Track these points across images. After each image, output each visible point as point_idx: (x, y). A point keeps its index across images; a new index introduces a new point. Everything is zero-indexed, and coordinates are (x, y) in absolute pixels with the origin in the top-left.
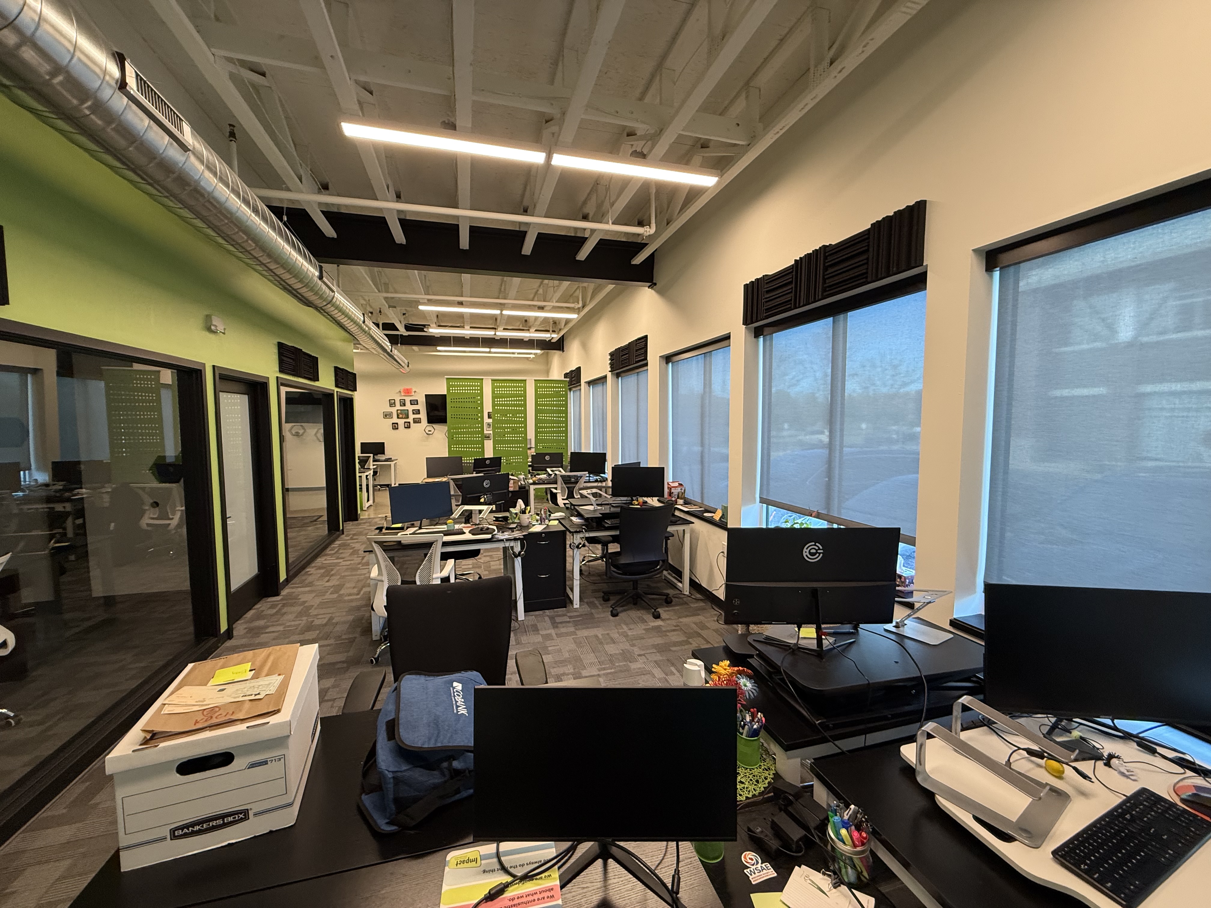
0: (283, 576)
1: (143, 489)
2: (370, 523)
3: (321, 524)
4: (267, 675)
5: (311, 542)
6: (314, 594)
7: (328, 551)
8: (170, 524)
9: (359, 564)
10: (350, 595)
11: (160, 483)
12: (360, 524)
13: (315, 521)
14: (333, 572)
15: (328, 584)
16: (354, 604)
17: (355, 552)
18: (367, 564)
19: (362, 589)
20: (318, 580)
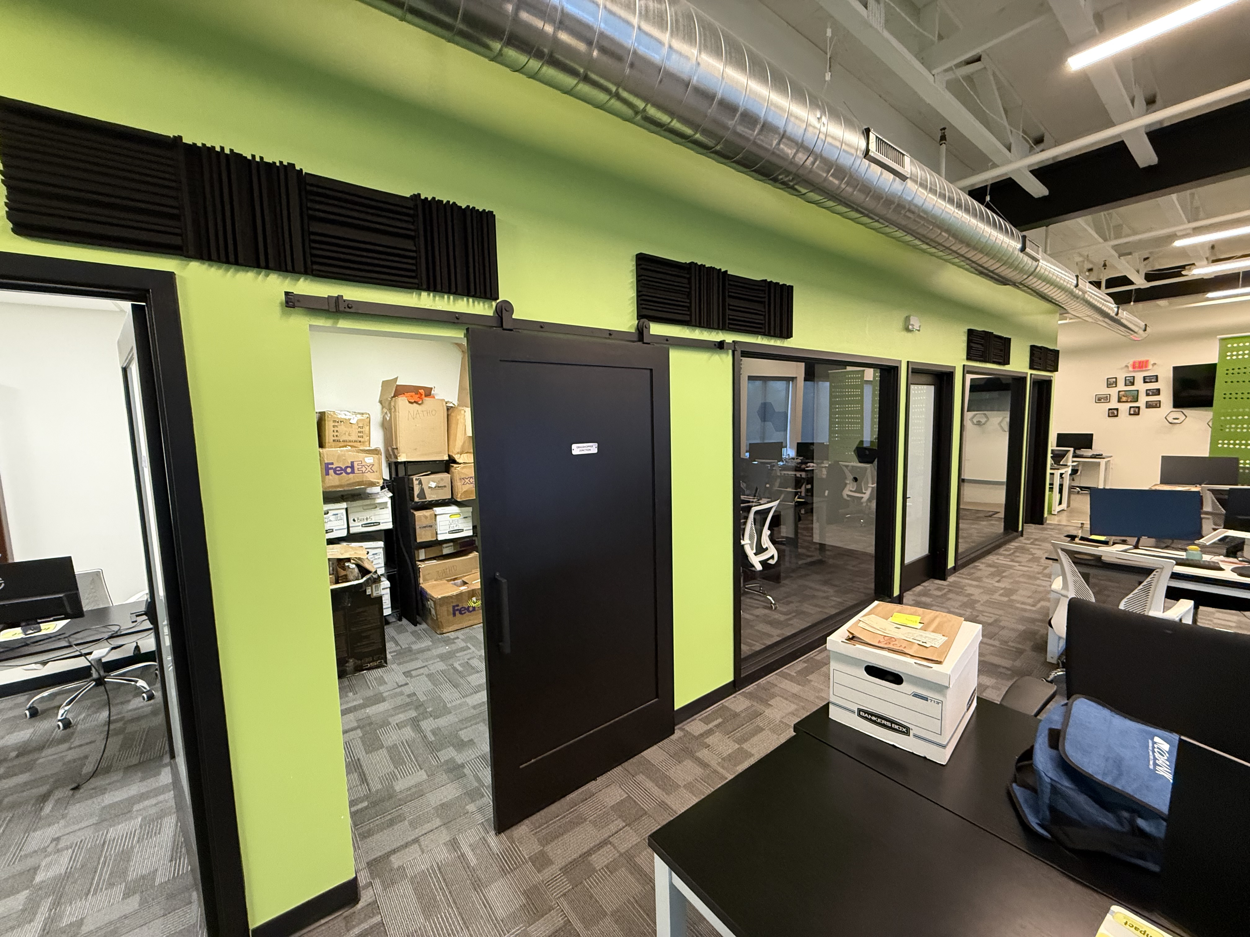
0: (951, 564)
1: (847, 466)
2: (1059, 530)
3: (996, 521)
4: (933, 632)
5: (983, 537)
6: (982, 591)
7: (1001, 550)
8: (862, 497)
9: (1039, 573)
10: (1023, 603)
11: (860, 462)
12: (1046, 529)
13: (990, 516)
14: (1004, 574)
15: (997, 584)
16: (1027, 615)
17: (1035, 559)
18: (1049, 576)
19: (1039, 601)
20: (987, 577)
